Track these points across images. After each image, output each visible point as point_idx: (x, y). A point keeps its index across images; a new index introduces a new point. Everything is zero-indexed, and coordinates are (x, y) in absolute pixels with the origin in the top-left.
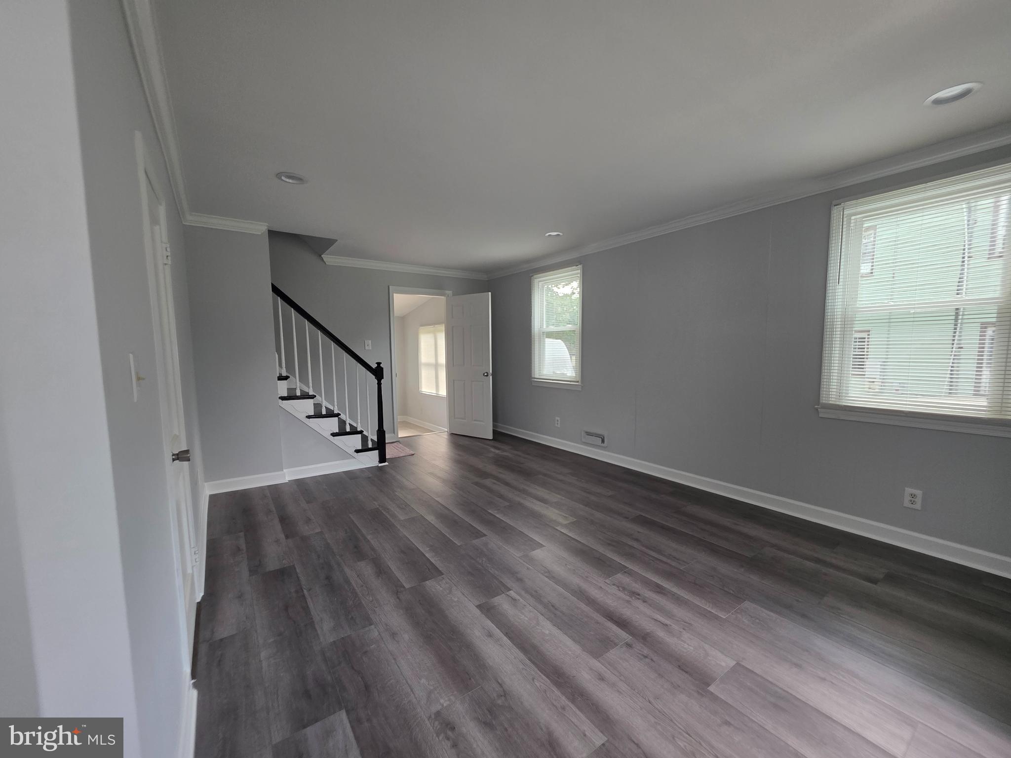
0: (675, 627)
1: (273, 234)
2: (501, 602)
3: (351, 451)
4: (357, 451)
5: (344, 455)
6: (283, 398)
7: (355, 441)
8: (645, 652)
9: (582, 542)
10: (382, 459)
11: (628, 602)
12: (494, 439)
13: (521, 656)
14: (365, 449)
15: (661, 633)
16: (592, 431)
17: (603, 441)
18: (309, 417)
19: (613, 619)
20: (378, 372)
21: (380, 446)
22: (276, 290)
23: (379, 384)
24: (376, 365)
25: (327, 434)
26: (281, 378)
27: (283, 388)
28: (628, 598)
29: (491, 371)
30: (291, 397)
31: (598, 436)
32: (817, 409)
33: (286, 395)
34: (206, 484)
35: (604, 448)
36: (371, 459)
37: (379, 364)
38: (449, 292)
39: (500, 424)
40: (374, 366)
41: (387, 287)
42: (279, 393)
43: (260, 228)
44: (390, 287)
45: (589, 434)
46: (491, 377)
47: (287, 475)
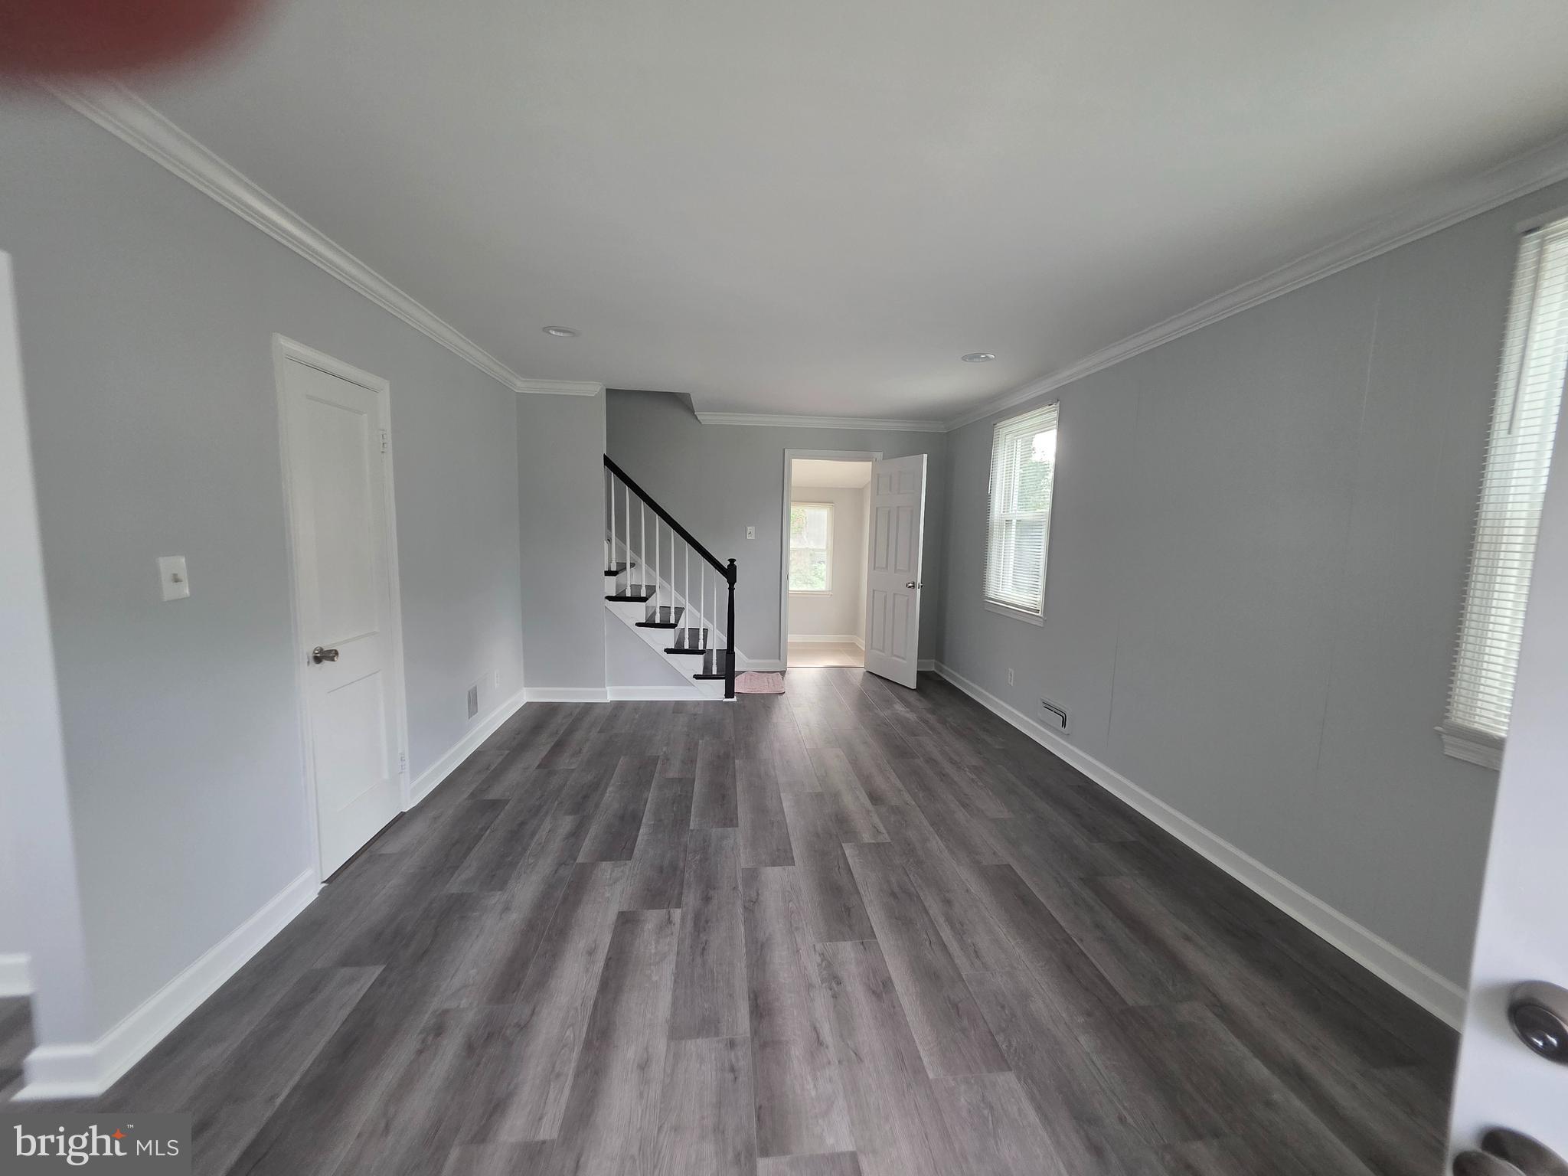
0: (832, 1053)
1: (611, 393)
2: (652, 918)
3: (689, 676)
4: (697, 677)
5: (679, 679)
6: (610, 598)
7: (696, 663)
8: (742, 1063)
9: (856, 876)
10: (730, 692)
11: (810, 986)
12: (919, 689)
13: (593, 992)
14: (706, 675)
15: (797, 1051)
16: (1052, 703)
17: (1064, 724)
18: (639, 625)
19: (756, 1000)
20: (730, 573)
21: (728, 674)
22: (608, 462)
23: (731, 590)
24: (729, 563)
25: (660, 650)
26: (609, 573)
27: (610, 586)
28: (816, 979)
29: (919, 581)
30: (620, 598)
31: (1058, 712)
32: (1439, 734)
33: (614, 595)
34: (525, 689)
35: (1067, 737)
36: (714, 690)
37: (732, 561)
38: (879, 455)
39: (946, 668)
40: (726, 564)
41: (782, 451)
42: (606, 591)
43: (594, 389)
44: (786, 450)
45: (1048, 707)
46: (919, 591)
47: (610, 694)
